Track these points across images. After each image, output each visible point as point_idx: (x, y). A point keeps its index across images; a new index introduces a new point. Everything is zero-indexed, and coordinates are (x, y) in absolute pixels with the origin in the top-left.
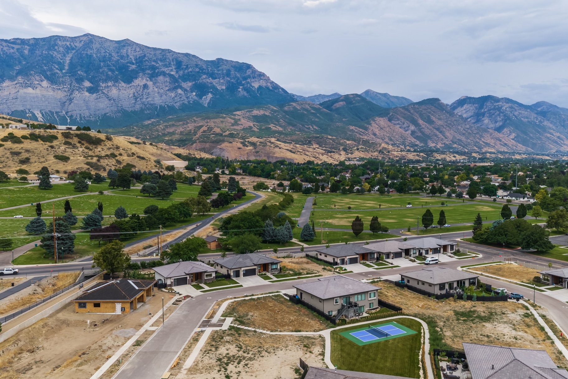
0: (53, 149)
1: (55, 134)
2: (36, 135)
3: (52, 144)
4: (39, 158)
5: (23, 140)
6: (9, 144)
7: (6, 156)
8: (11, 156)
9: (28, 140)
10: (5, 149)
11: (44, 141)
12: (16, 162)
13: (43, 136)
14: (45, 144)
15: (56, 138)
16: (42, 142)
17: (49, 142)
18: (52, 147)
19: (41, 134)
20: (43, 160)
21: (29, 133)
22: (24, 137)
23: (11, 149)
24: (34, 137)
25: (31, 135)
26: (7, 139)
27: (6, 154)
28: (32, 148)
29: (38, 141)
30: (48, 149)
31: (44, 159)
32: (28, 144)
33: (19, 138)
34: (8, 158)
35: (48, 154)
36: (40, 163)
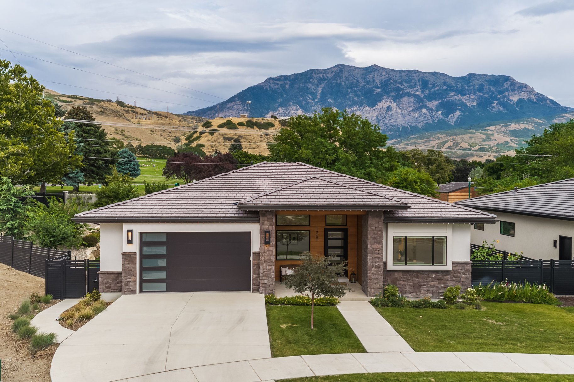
0: (268, 137)
1: (273, 122)
2: (253, 122)
3: (267, 131)
4: (250, 145)
5: (238, 126)
6: (224, 130)
7: (218, 141)
8: (223, 141)
9: (244, 127)
10: (219, 134)
11: (259, 129)
12: (227, 147)
13: (260, 123)
14: (260, 131)
15: (272, 125)
16: (258, 130)
17: (265, 129)
18: (267, 135)
19: (258, 122)
20: (254, 146)
21: (246, 120)
22: (241, 124)
23: (225, 134)
24: (250, 124)
25: (247, 122)
26: (223, 125)
27: (219, 139)
28: (246, 133)
29: (253, 128)
30: (262, 135)
31: (256, 146)
32: (242, 131)
33: (235, 124)
34: (219, 143)
35: (261, 141)
36: (250, 148)
